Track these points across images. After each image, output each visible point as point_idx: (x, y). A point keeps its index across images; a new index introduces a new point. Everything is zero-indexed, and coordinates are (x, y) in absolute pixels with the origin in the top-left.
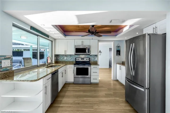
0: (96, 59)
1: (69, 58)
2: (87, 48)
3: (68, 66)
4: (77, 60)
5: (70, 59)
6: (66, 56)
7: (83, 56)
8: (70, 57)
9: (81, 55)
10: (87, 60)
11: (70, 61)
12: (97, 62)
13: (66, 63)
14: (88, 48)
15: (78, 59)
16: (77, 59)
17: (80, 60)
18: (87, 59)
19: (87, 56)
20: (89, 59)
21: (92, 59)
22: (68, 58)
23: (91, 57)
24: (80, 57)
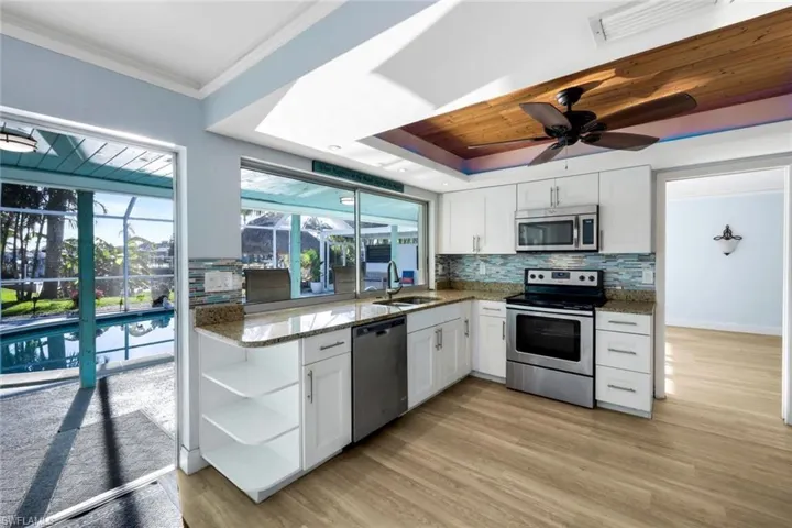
0: (647, 278)
1: (499, 269)
2: (577, 219)
3: (483, 303)
4: (530, 281)
5: (503, 272)
6: (486, 261)
7: (564, 262)
8: (501, 265)
9: (556, 256)
10: (587, 282)
11: (501, 284)
12: (653, 293)
13: (487, 290)
14: (584, 221)
15: (537, 273)
16: (530, 272)
17: (548, 279)
18: (587, 275)
19: (588, 261)
20: (595, 274)
21: (620, 278)
22: (494, 269)
23: (609, 267)
24: (550, 265)
